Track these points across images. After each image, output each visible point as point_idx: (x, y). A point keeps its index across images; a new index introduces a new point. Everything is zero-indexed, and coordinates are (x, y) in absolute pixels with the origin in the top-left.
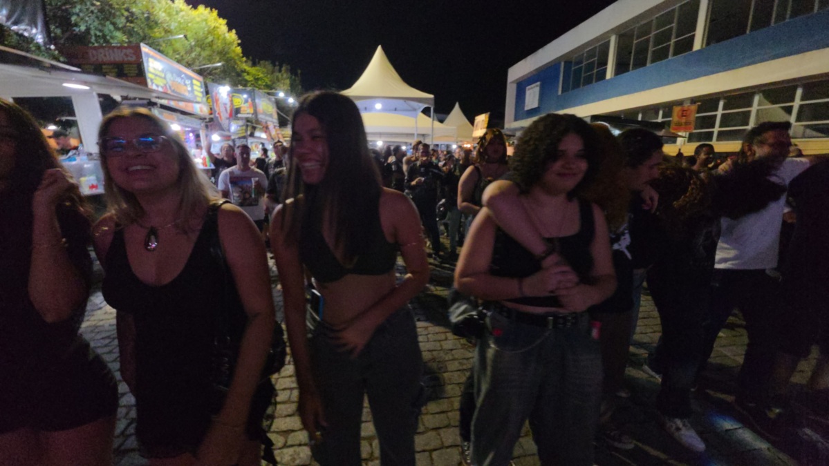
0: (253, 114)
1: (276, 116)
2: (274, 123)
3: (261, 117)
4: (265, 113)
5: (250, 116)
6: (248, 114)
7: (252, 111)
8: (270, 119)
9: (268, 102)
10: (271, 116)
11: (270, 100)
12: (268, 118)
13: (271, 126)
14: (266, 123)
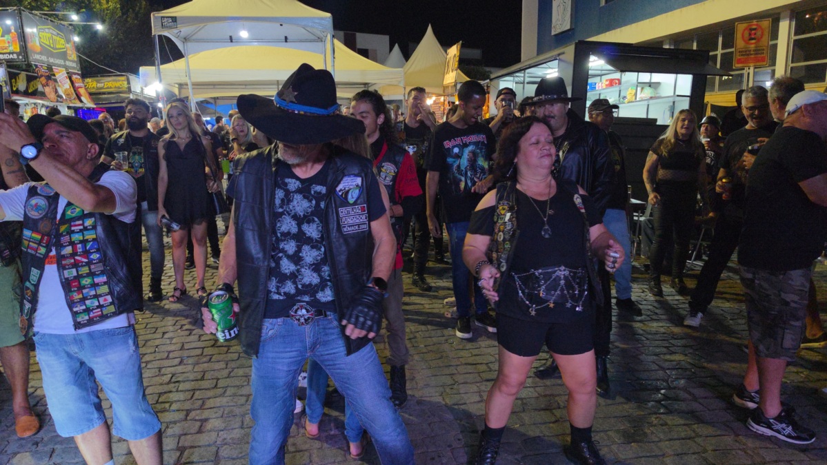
0: (18, 54)
1: (73, 55)
2: (66, 68)
3: (36, 58)
4: (44, 51)
5: (15, 56)
6: (9, 53)
7: (18, 50)
8: (61, 62)
9: (55, 32)
10: (63, 55)
11: (59, 28)
12: (51, 60)
13: (61, 75)
14: (50, 68)
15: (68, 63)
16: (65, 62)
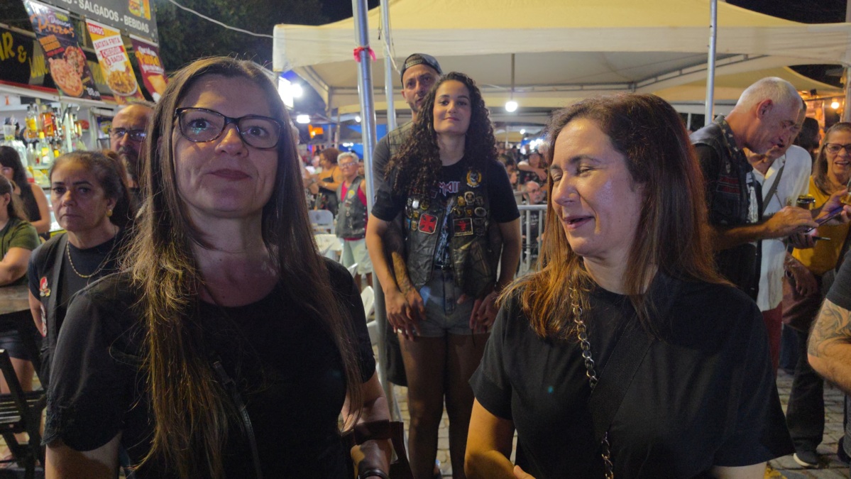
15: (128, 21)
16: (121, 16)
